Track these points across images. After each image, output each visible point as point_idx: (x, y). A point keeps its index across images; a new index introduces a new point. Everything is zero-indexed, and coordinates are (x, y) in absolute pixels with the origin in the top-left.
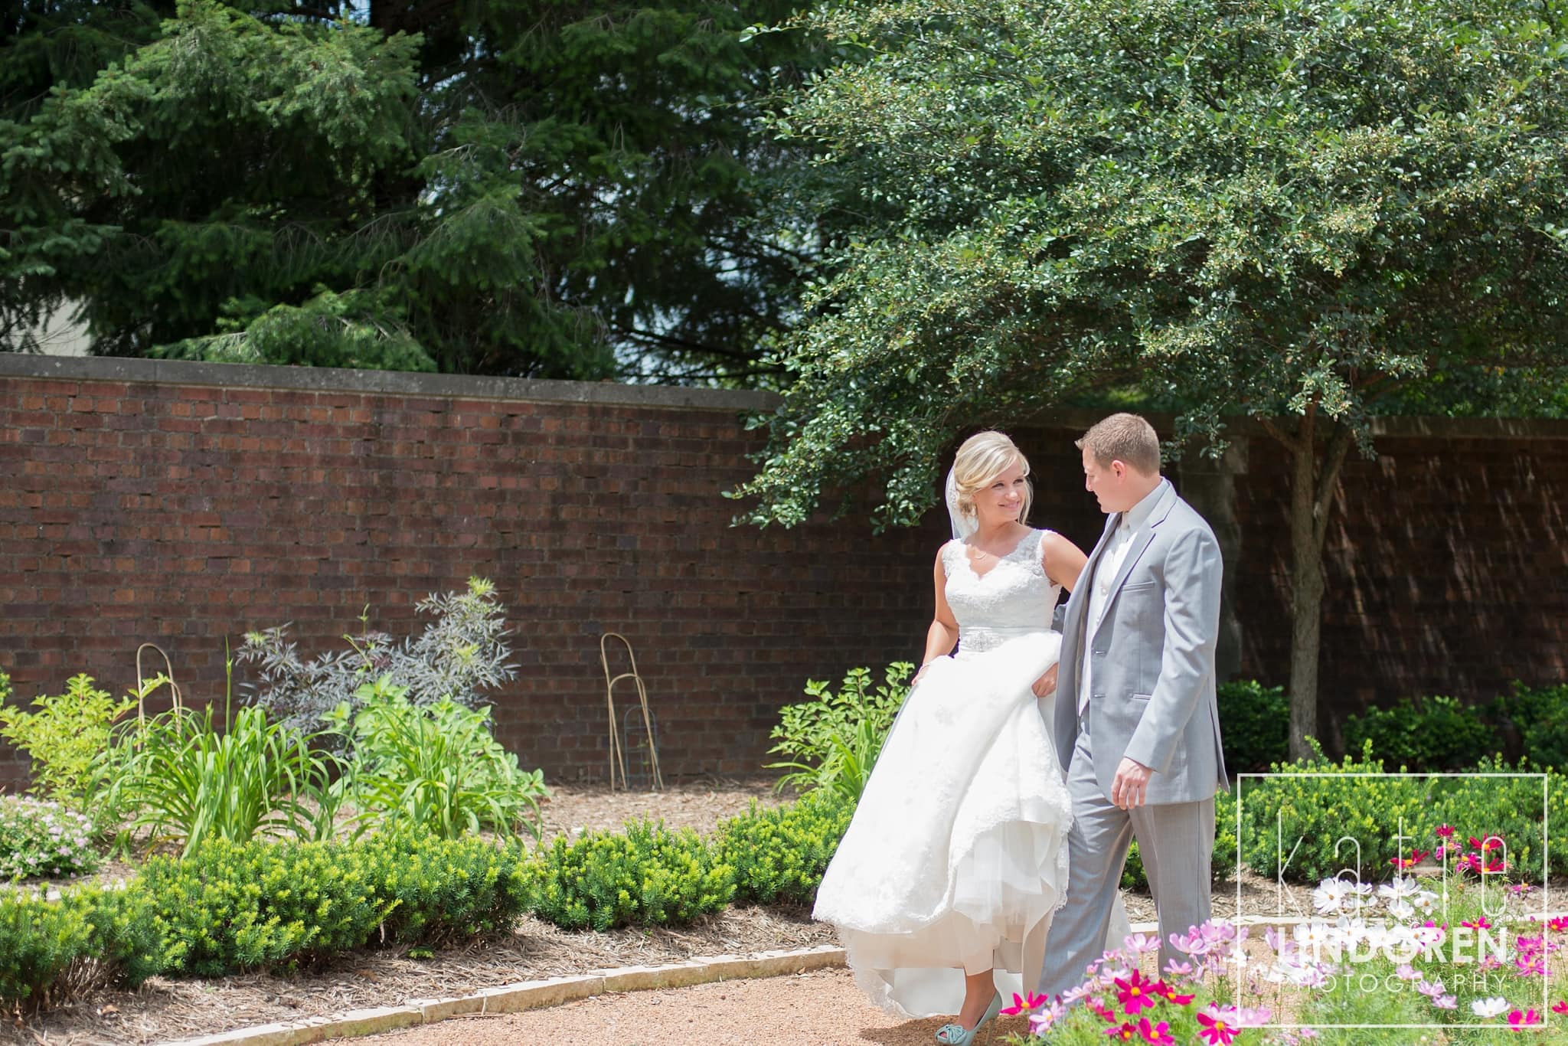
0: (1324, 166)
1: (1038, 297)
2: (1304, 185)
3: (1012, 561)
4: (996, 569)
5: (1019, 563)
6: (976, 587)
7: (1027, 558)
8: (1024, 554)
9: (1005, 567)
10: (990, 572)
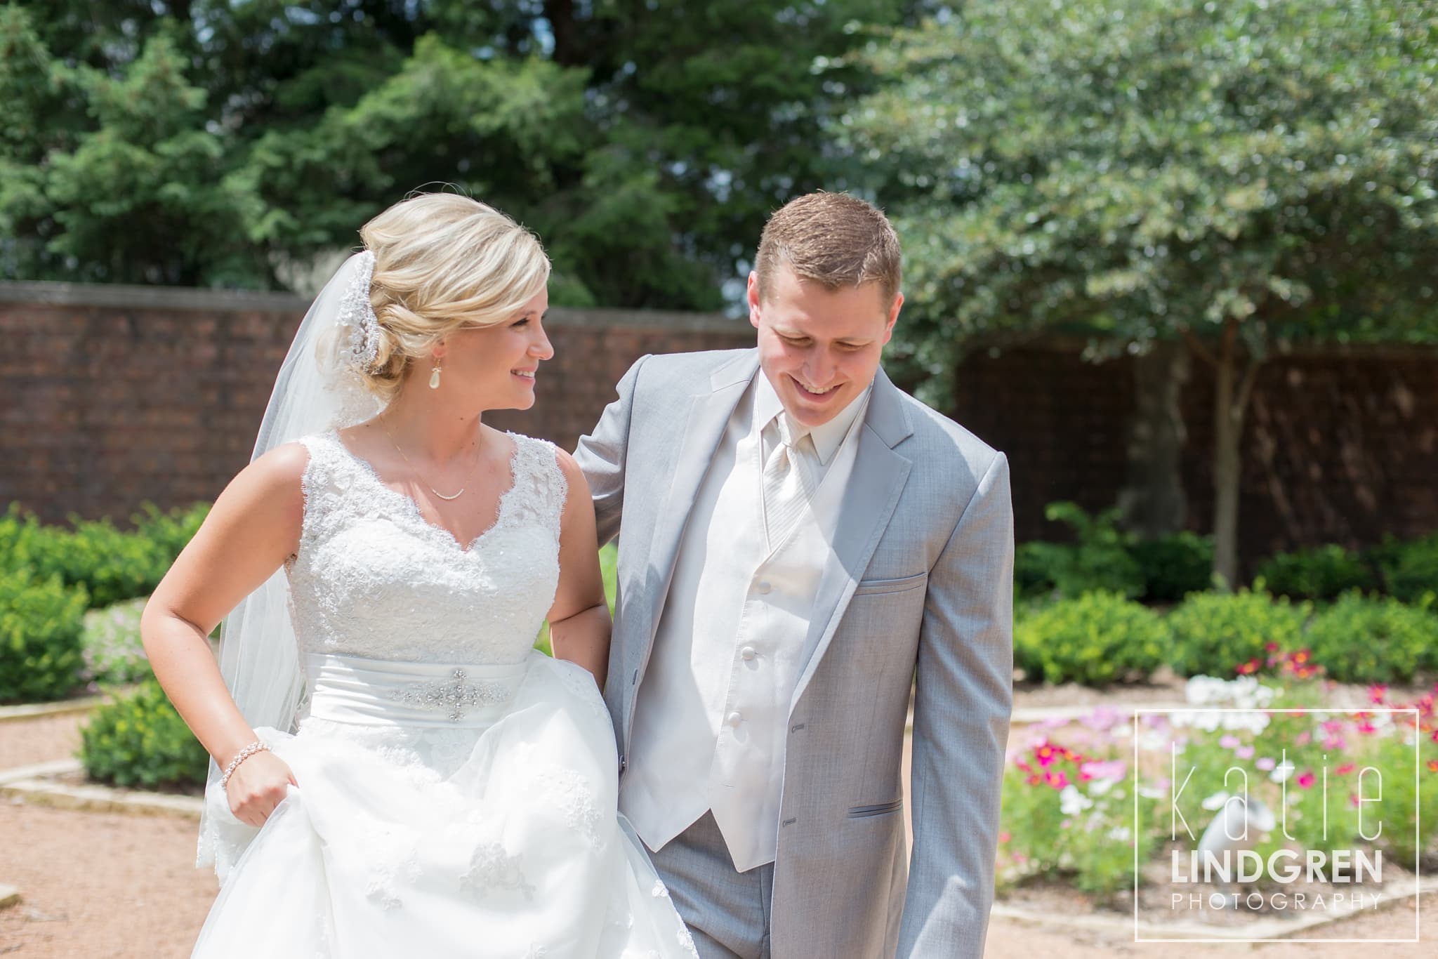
0: (1230, 160)
1: (1023, 260)
2: (1218, 177)
3: (524, 507)
4: (499, 525)
5: (538, 515)
6: (461, 566)
7: (545, 502)
8: (537, 492)
9: (516, 521)
10: (487, 533)
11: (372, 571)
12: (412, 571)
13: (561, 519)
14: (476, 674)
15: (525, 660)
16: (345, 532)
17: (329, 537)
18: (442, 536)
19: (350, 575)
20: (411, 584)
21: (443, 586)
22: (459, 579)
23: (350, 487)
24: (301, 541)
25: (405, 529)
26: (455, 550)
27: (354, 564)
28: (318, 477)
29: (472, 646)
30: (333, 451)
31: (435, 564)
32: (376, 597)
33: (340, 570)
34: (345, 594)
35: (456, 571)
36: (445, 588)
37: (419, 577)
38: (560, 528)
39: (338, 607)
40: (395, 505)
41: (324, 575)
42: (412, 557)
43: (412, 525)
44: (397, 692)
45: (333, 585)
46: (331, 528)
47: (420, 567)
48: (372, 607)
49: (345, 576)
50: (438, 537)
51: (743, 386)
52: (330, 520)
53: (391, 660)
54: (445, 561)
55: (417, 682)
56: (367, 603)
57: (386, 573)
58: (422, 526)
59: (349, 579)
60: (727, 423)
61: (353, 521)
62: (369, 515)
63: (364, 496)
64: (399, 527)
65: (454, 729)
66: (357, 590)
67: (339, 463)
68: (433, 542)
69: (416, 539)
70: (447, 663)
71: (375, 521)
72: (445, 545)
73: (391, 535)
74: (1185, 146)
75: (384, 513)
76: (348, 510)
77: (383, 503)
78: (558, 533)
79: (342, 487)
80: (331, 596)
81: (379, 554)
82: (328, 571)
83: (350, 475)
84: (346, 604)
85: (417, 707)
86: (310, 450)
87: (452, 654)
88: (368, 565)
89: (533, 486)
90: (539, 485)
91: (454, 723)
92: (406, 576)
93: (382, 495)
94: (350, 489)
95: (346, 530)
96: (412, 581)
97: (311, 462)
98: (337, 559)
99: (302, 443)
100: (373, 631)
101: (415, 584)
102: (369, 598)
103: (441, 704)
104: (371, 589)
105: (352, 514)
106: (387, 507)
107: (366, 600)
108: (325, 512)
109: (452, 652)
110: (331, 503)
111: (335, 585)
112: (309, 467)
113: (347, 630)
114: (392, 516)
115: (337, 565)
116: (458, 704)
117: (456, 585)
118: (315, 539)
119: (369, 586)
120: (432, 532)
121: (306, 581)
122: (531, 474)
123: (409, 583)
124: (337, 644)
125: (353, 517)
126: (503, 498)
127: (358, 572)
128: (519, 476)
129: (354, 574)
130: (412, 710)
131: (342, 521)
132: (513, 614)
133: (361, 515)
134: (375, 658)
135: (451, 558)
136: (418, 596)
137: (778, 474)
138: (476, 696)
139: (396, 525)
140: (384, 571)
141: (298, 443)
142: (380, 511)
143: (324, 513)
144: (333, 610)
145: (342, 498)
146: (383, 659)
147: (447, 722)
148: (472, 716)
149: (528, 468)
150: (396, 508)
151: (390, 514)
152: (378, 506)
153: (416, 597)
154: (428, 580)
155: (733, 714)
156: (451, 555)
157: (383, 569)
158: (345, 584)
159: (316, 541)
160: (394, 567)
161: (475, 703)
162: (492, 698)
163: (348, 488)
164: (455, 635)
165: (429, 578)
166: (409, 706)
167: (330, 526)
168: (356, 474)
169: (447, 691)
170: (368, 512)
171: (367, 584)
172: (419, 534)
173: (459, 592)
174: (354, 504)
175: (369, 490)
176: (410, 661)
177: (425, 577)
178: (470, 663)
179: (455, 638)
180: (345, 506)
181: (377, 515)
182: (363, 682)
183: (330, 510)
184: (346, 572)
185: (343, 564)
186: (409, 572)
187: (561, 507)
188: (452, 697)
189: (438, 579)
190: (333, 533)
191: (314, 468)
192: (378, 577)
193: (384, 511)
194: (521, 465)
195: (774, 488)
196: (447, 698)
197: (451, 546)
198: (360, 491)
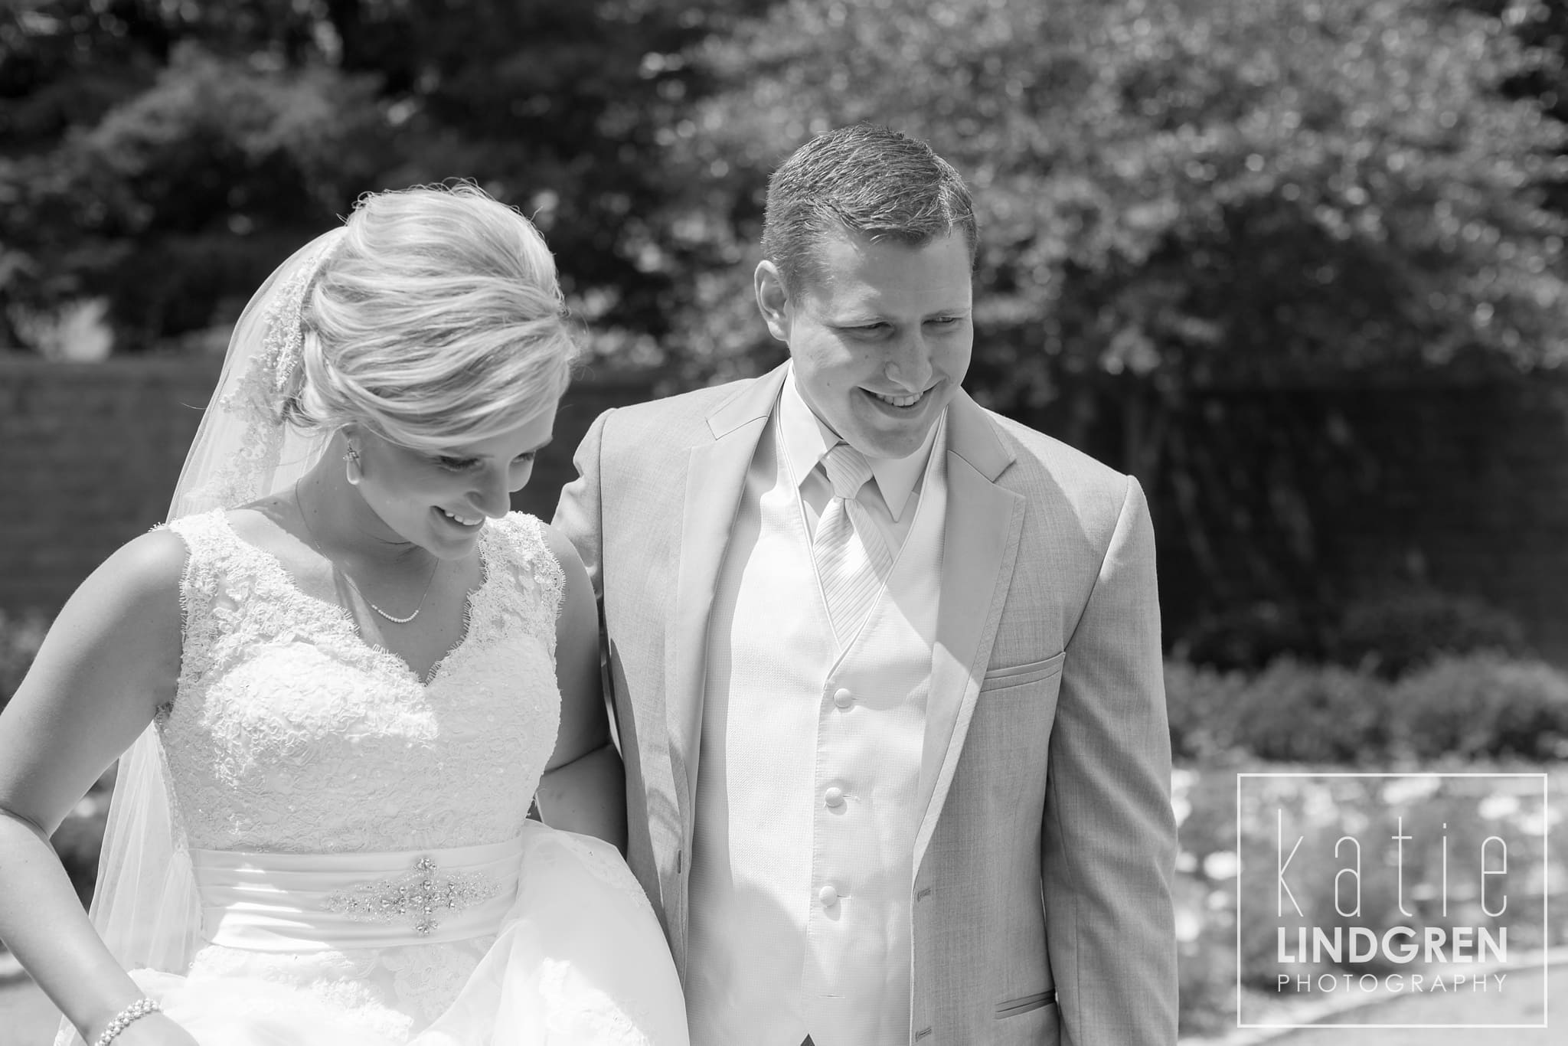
3: (503, 610)
4: (470, 640)
5: (523, 619)
6: (420, 706)
7: (532, 601)
8: (521, 588)
9: (493, 632)
10: (455, 653)
11: (291, 722)
12: (352, 718)
13: (556, 625)
14: (450, 861)
15: (518, 834)
16: (247, 666)
17: (220, 674)
18: (390, 662)
19: (256, 730)
20: (351, 738)
21: (397, 737)
22: (419, 725)
23: (249, 596)
24: (179, 680)
25: (335, 656)
26: (409, 681)
27: (262, 712)
28: (204, 583)
29: (443, 819)
30: (223, 541)
31: (383, 704)
32: (298, 761)
33: (240, 723)
34: (251, 759)
35: (415, 713)
36: (400, 740)
37: (361, 727)
38: (555, 638)
39: (240, 779)
40: (318, 619)
41: (216, 732)
42: (349, 697)
43: (343, 649)
44: (336, 900)
45: (230, 745)
46: (224, 660)
47: (362, 711)
48: (292, 775)
49: (250, 731)
50: (384, 665)
51: (761, 424)
52: (222, 648)
53: (324, 852)
54: (397, 700)
55: (362, 882)
56: (285, 770)
57: (311, 724)
58: (360, 649)
59: (256, 736)
60: (745, 478)
61: (256, 648)
62: (280, 637)
63: (270, 608)
64: (326, 654)
65: (425, 946)
66: (267, 754)
67: (231, 560)
68: (376, 673)
69: (351, 669)
70: (407, 849)
71: (289, 646)
72: (395, 675)
73: (314, 665)
74: (1077, 151)
75: (302, 633)
76: (249, 631)
77: (301, 617)
78: (554, 646)
79: (238, 597)
80: (228, 763)
81: (299, 696)
82: (222, 724)
83: (249, 576)
84: (252, 773)
85: (369, 918)
86: (189, 541)
87: (414, 835)
88: (284, 713)
89: (512, 579)
90: (520, 577)
91: (424, 936)
92: (342, 726)
93: (297, 604)
94: (250, 600)
95: (246, 662)
96: (351, 733)
97: (191, 561)
98: (234, 707)
99: (174, 531)
100: (295, 812)
101: (356, 738)
102: (287, 762)
103: (403, 910)
104: (291, 749)
105: (254, 638)
106: (306, 623)
107: (283, 765)
108: (216, 635)
109: (414, 832)
110: (222, 623)
111: (234, 745)
112: (189, 569)
113: (254, 812)
114: (314, 638)
115: (236, 716)
116: (428, 909)
117: (417, 733)
118: (200, 678)
119: (288, 745)
120: (374, 657)
121: (187, 742)
122: (509, 562)
123: (347, 737)
124: (240, 833)
125: (256, 641)
126: (473, 598)
127: (269, 726)
128: (492, 565)
129: (262, 728)
130: (360, 924)
131: (240, 649)
132: (502, 771)
133: (267, 637)
134: (300, 851)
135: (405, 694)
136: (362, 755)
137: (835, 542)
138: (454, 894)
139: (320, 650)
140: (309, 721)
141: (169, 530)
142: (296, 630)
143: (213, 638)
144: (232, 782)
145: (238, 614)
146: (311, 852)
147: (416, 936)
148: (451, 924)
149: (504, 552)
150: (319, 624)
151: (311, 634)
152: (293, 622)
153: (359, 756)
154: (375, 730)
155: (825, 890)
156: (405, 690)
157: (307, 718)
158: (250, 743)
159: (201, 680)
160: (325, 714)
161: (452, 904)
162: (476, 895)
163: (247, 599)
164: (415, 807)
165: (376, 726)
166: (354, 918)
167: (221, 657)
168: (259, 574)
169: (409, 890)
170: (277, 634)
171: (284, 741)
172: (357, 661)
173: (421, 744)
174: (256, 622)
175: (277, 599)
176: (353, 851)
177: (370, 726)
178: (441, 846)
179: (418, 811)
180: (243, 625)
181: (292, 636)
182: (281, 889)
183: (220, 633)
184: (250, 725)
185: (245, 715)
186: (346, 720)
187: (555, 607)
188: (418, 900)
189: (388, 727)
190: (228, 667)
191: (196, 569)
192: (299, 730)
193: (303, 630)
194: (493, 549)
195: (832, 561)
196: (411, 901)
197: (403, 676)
198: (264, 600)
